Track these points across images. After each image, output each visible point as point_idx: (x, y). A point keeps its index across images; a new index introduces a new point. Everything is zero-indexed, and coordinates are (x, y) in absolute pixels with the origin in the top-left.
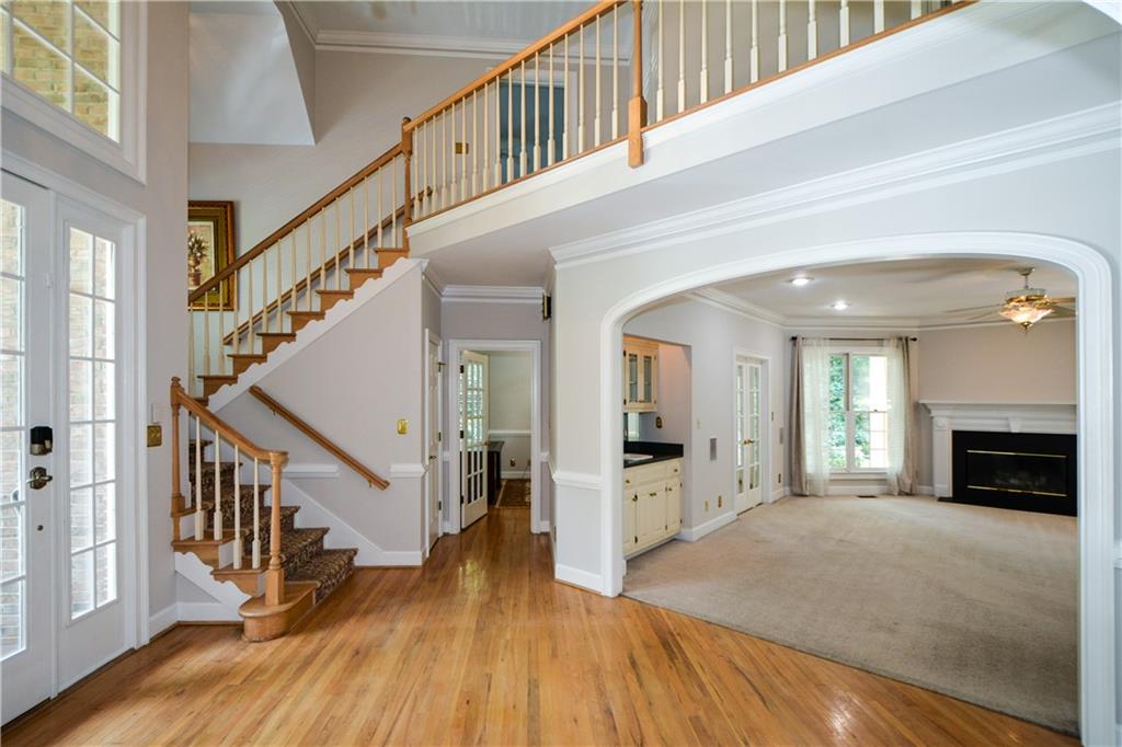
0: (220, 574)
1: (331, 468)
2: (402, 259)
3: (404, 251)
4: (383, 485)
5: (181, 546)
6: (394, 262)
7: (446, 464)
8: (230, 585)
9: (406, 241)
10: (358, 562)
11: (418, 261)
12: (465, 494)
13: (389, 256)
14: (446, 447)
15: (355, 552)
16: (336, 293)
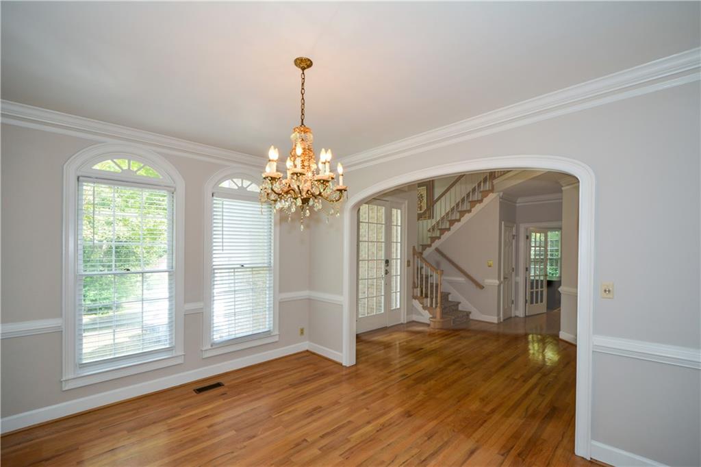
0: (425, 308)
1: (461, 279)
2: (491, 194)
3: (492, 190)
4: (482, 287)
5: (415, 297)
6: (487, 195)
7: (517, 283)
8: (427, 311)
9: (493, 186)
10: (471, 317)
11: (497, 193)
12: (528, 298)
13: (485, 194)
14: (517, 275)
15: (470, 313)
16: (464, 211)
